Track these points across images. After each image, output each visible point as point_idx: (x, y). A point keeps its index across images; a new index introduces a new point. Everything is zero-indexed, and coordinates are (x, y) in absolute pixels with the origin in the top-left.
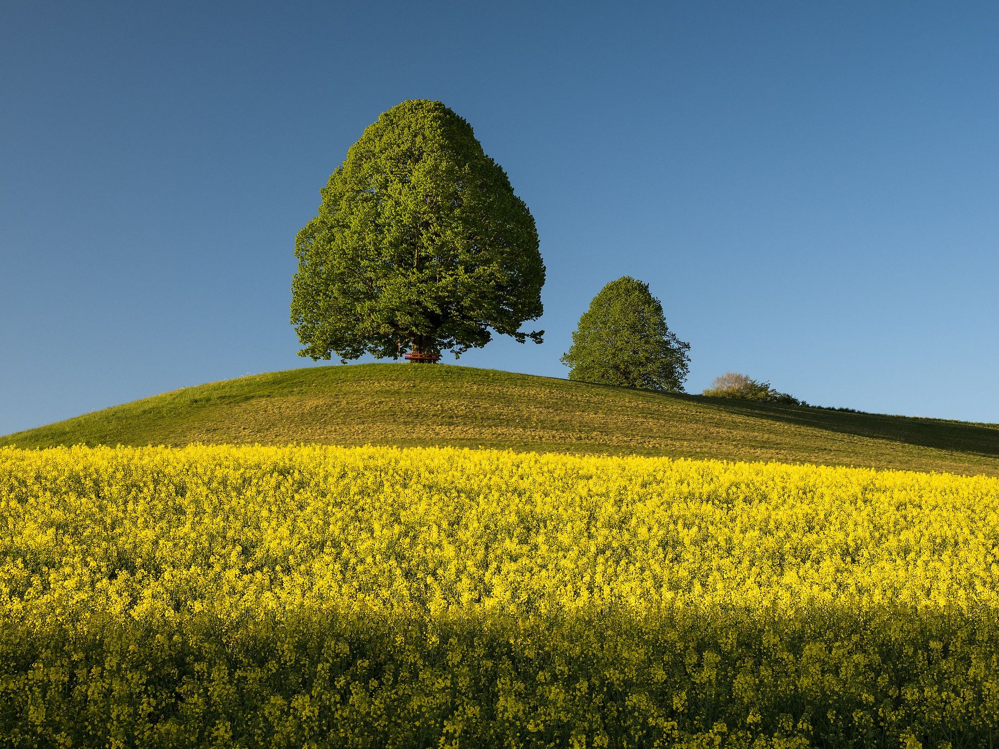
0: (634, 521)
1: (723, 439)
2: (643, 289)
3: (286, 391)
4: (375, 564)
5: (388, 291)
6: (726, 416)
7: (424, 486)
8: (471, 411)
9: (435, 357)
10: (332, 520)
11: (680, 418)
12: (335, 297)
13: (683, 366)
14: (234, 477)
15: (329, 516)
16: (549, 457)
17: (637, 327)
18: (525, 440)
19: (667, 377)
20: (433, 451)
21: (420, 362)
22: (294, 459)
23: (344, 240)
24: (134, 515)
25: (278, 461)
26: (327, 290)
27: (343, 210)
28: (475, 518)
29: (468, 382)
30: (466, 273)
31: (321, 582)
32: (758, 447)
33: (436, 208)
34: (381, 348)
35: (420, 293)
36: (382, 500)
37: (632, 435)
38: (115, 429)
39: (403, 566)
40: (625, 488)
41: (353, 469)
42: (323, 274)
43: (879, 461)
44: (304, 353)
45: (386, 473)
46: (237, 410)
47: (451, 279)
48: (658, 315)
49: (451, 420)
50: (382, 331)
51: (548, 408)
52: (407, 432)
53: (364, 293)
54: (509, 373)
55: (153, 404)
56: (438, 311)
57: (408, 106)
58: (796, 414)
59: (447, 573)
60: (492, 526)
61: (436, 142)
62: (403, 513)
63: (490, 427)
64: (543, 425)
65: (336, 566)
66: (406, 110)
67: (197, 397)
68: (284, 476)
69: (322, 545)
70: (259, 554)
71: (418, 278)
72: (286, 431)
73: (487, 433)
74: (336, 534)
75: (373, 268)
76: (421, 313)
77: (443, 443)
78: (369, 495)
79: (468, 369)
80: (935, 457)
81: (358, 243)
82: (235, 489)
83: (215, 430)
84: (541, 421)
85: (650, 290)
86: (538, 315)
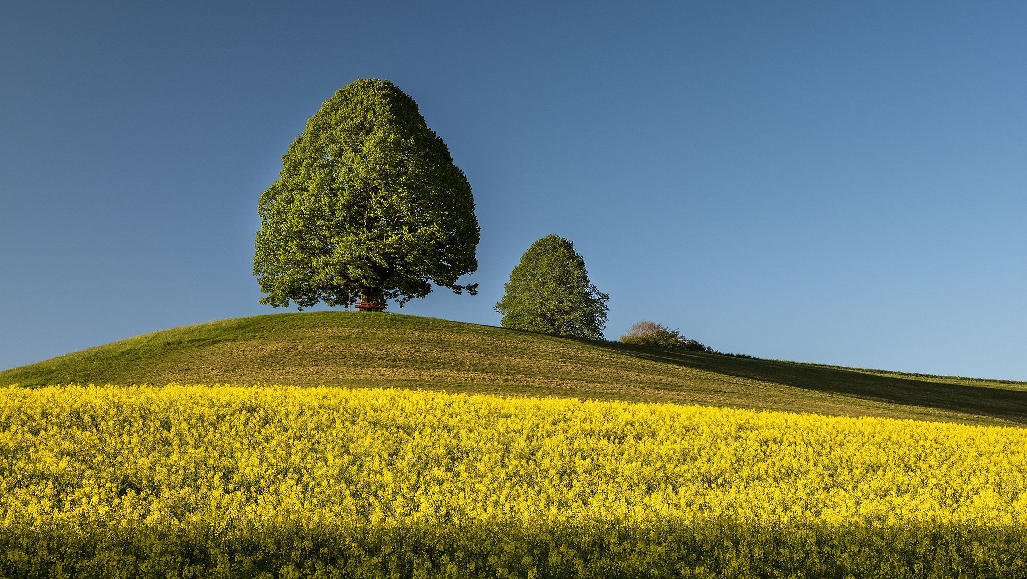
0: (540, 454)
1: (631, 381)
2: (568, 246)
3: (249, 335)
4: (329, 486)
5: (340, 247)
6: (637, 362)
7: (370, 422)
8: (412, 356)
9: (380, 307)
10: (293, 451)
11: (594, 362)
12: (293, 252)
13: (603, 314)
14: (209, 413)
15: (291, 448)
16: (477, 398)
17: (562, 279)
18: (459, 382)
19: (588, 325)
20: (378, 391)
21: (368, 311)
22: (259, 398)
23: (302, 202)
24: (129, 446)
25: (246, 400)
26: (287, 246)
27: (302, 175)
28: (411, 450)
29: (410, 329)
30: (409, 232)
31: (287, 500)
32: (662, 389)
33: (385, 176)
34: (334, 297)
35: (369, 249)
36: (334, 434)
37: (553, 377)
38: (97, 368)
39: (351, 488)
40: (537, 426)
41: (310, 409)
42: (283, 231)
43: (766, 402)
44: (265, 301)
45: (338, 411)
46: (205, 352)
47: (397, 238)
48: (581, 269)
49: (394, 363)
50: (335, 283)
51: (480, 353)
52: (356, 374)
53: (319, 248)
54: (447, 321)
55: (130, 346)
56: (386, 265)
57: (361, 84)
58: (698, 360)
59: (386, 493)
60: (424, 457)
61: (385, 117)
62: (352, 446)
63: (429, 369)
64: (475, 368)
65: (299, 488)
66: (359, 88)
67: (170, 340)
68: (252, 413)
69: (285, 472)
70: (236, 478)
71: (367, 236)
72: (250, 372)
73: (426, 375)
74: (297, 462)
75: (328, 227)
76: (370, 267)
77: (386, 384)
78: (323, 431)
79: (410, 317)
80: (816, 398)
81: (315, 204)
82: (211, 424)
83: (186, 370)
84: (474, 365)
85: (574, 247)
86: (473, 270)
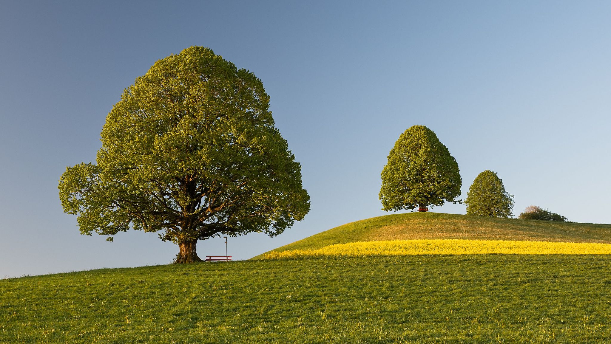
2: (494, 175)
8: (446, 228)
9: (426, 209)
13: (512, 204)
17: (493, 190)
19: (505, 209)
21: (422, 211)
30: (438, 184)
37: (493, 234)
46: (381, 230)
48: (501, 185)
49: (442, 231)
51: (467, 226)
61: (425, 141)
63: (453, 233)
64: (468, 232)
66: (414, 130)
73: (453, 235)
85: (497, 175)
86: (460, 195)
